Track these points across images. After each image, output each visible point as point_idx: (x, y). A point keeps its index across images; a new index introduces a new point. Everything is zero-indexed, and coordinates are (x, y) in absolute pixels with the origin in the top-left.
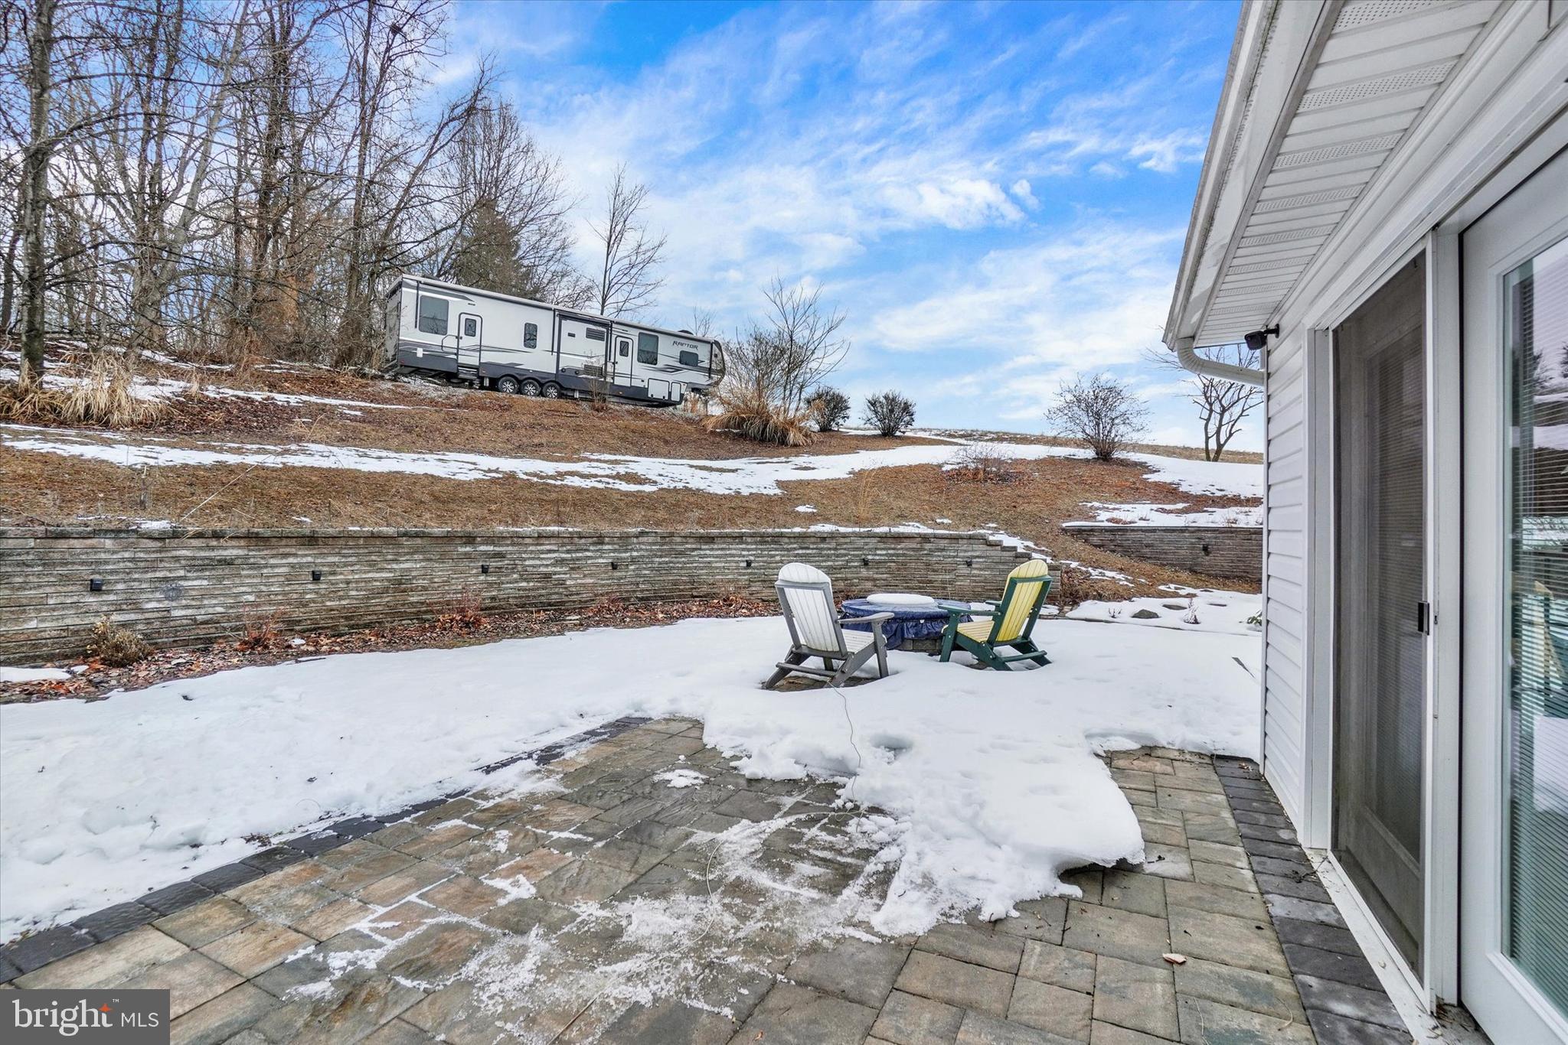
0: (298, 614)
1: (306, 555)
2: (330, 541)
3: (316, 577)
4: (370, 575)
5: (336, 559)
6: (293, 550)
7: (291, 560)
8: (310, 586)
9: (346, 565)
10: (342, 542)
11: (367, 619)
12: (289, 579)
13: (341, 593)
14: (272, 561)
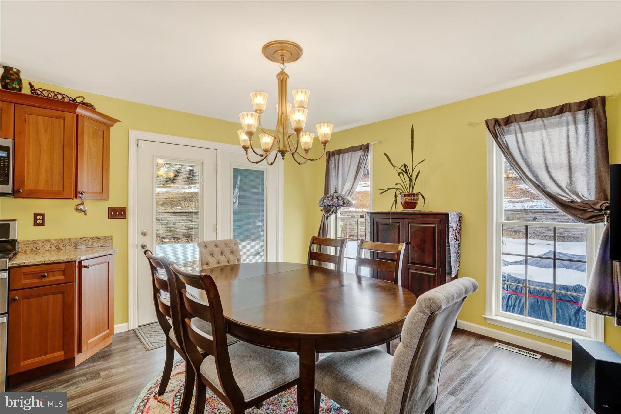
0: (169, 233)
1: (172, 218)
2: (179, 214)
3: (174, 223)
4: (189, 223)
5: (180, 219)
6: (168, 216)
7: (168, 219)
8: (173, 226)
9: (182, 220)
10: (182, 214)
11: (188, 235)
12: (167, 224)
13: (181, 228)
14: (163, 219)
